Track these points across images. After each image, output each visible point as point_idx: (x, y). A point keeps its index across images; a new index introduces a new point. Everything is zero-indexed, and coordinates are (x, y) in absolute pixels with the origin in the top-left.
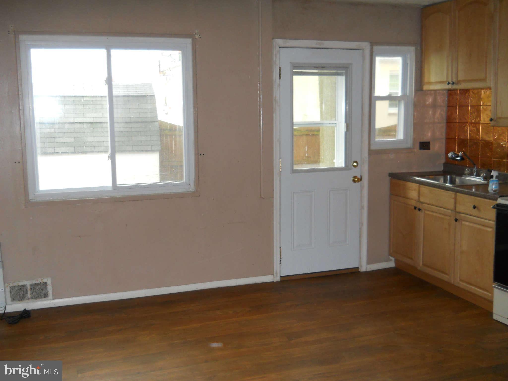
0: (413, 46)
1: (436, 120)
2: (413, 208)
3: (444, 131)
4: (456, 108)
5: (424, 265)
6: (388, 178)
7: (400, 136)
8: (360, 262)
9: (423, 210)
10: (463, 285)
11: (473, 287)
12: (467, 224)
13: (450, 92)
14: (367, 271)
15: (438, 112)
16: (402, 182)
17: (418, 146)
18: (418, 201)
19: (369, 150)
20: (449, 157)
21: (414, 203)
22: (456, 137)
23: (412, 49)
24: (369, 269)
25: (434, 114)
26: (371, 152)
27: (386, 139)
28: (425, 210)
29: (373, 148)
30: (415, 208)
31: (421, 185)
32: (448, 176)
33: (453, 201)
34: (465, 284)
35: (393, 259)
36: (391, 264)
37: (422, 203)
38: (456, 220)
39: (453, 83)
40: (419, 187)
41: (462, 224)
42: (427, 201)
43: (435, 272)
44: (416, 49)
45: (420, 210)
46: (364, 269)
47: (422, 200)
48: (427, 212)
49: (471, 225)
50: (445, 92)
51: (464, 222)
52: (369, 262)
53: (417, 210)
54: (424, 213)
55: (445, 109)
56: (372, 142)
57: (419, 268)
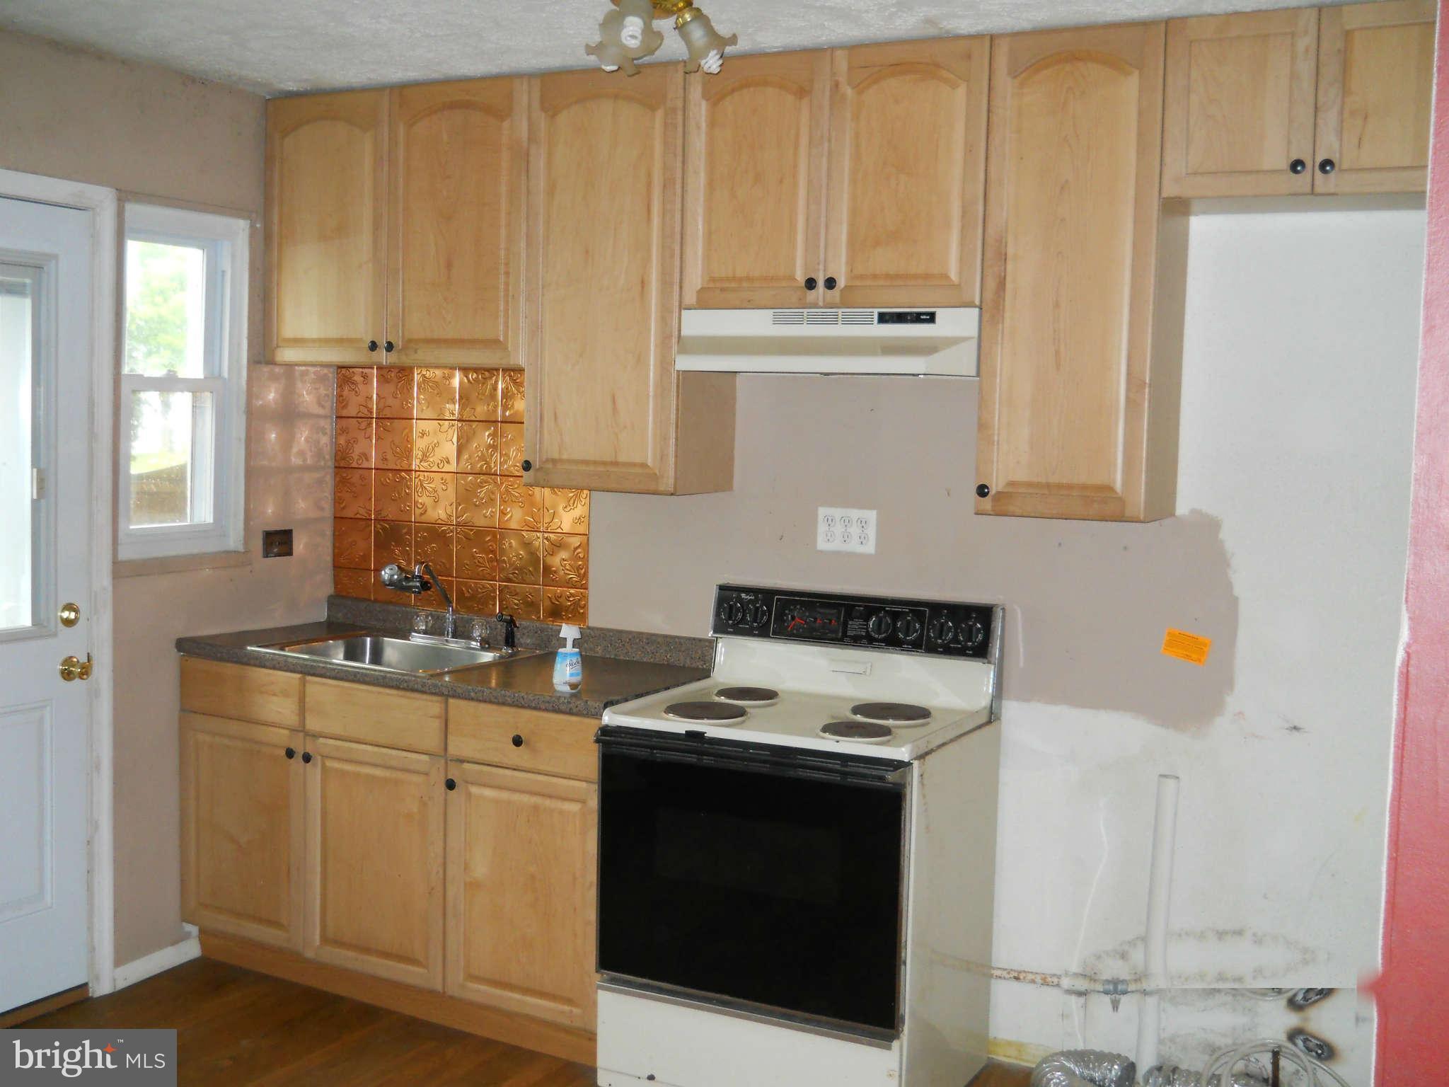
0: (243, 218)
1: (296, 461)
2: (283, 753)
3: (327, 494)
4: (370, 424)
5: (325, 939)
6: (174, 654)
7: (201, 510)
8: (91, 964)
9: (319, 757)
10: (480, 992)
11: (517, 996)
12: (488, 793)
13: (344, 371)
14: (117, 990)
15: (303, 436)
16: (230, 669)
17: (258, 543)
18: (301, 729)
19: (115, 562)
20: (384, 582)
21: (281, 737)
22: (370, 515)
23: (241, 227)
24: (122, 984)
25: (287, 443)
26: (123, 571)
27: (161, 522)
28: (324, 757)
29: (124, 555)
30: (290, 754)
31: (309, 678)
32: (368, 639)
33: (436, 725)
34: (483, 988)
35: (194, 930)
36: (189, 950)
37: (316, 736)
38: (451, 785)
39: (390, 347)
40: (303, 683)
41: (469, 795)
42: (336, 729)
43: (373, 959)
44: (252, 226)
45: (307, 758)
46: (102, 988)
47: (313, 724)
48: (329, 763)
49: (505, 795)
50: (326, 371)
51: (474, 790)
52: (122, 957)
53: (297, 762)
54: (323, 766)
55: (328, 425)
56: (121, 534)
57: (309, 954)
